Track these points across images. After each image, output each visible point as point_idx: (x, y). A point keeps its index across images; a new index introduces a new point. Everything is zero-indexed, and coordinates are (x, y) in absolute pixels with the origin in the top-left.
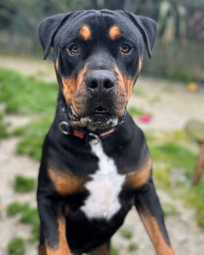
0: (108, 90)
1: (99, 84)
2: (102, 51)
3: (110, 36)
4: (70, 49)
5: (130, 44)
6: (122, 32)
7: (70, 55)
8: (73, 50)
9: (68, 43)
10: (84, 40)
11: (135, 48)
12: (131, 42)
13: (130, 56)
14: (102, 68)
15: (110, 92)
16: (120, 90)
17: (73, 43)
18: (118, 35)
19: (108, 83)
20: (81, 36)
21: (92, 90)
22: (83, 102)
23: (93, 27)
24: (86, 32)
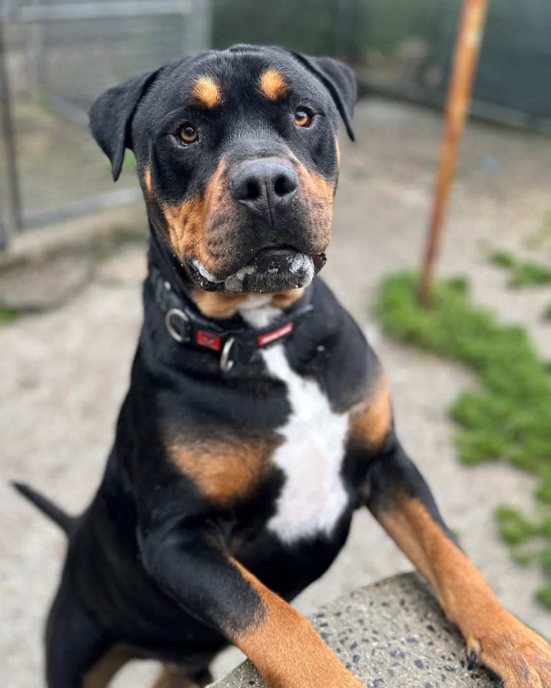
0: (286, 198)
1: (263, 186)
2: (252, 126)
3: (263, 91)
4: (178, 135)
5: (309, 106)
6: (288, 81)
7: (180, 147)
8: (185, 137)
9: (172, 122)
10: (207, 107)
11: (322, 114)
12: (311, 101)
13: (315, 132)
14: (264, 155)
15: (290, 201)
16: (310, 193)
17: (184, 120)
18: (281, 88)
19: (282, 184)
20: (198, 100)
21: (251, 204)
22: (230, 236)
23: (221, 79)
24: (208, 90)
